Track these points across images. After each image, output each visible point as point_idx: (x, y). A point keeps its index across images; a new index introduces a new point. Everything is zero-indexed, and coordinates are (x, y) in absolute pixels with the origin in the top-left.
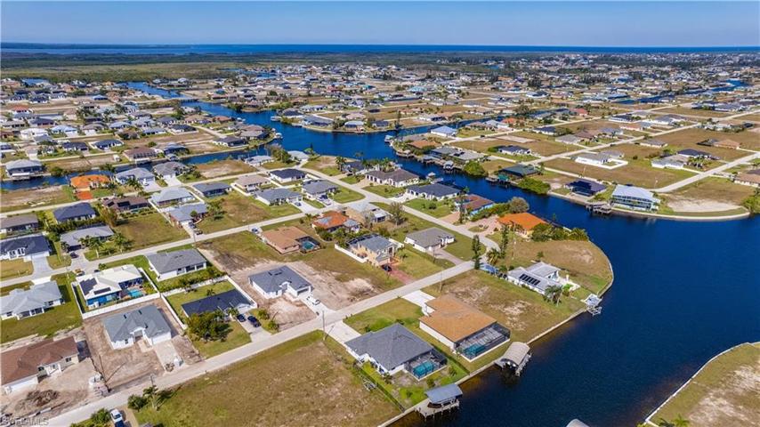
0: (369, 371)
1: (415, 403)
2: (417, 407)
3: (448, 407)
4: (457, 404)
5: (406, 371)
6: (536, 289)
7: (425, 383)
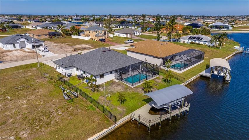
0: (76, 83)
1: (131, 110)
2: (135, 115)
3: (176, 112)
4: (186, 108)
5: (117, 81)
6: (201, 43)
7: (140, 90)
